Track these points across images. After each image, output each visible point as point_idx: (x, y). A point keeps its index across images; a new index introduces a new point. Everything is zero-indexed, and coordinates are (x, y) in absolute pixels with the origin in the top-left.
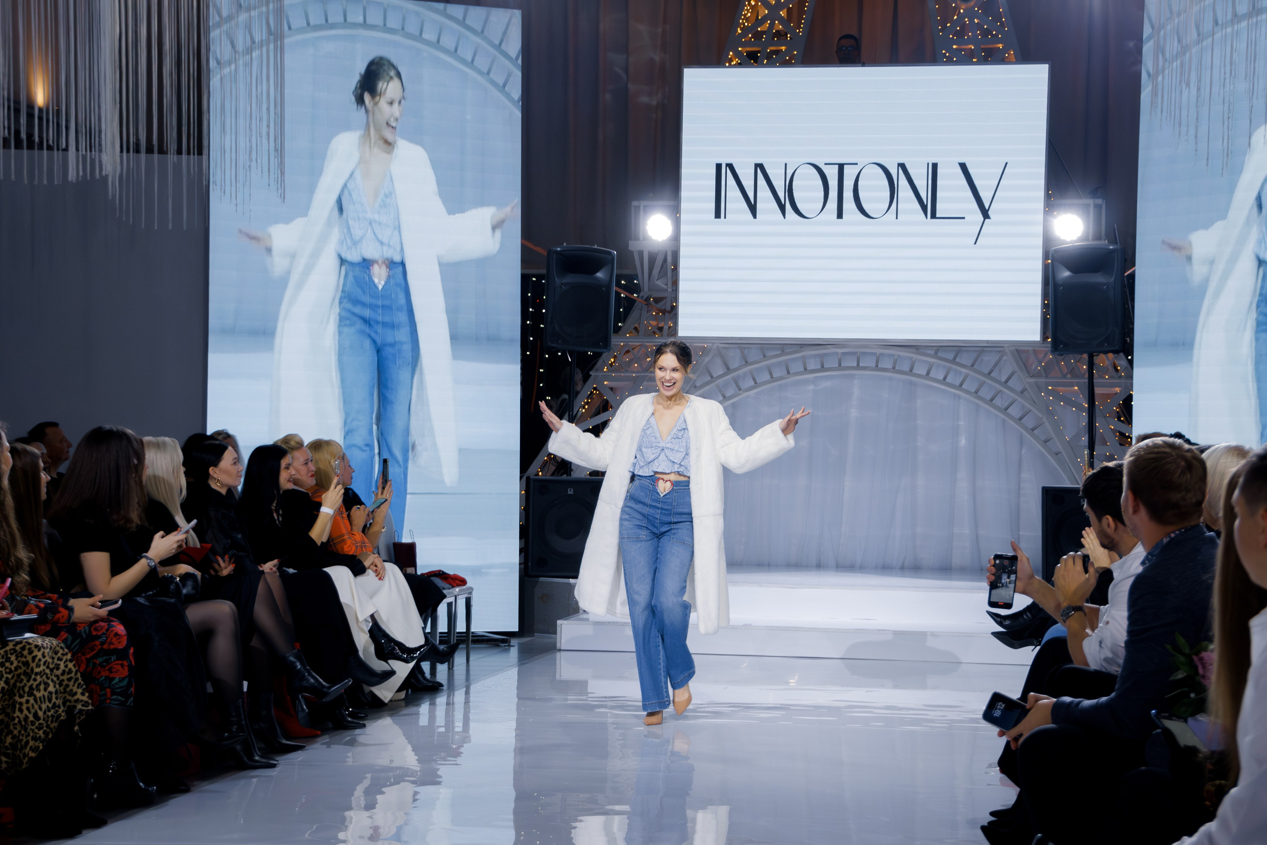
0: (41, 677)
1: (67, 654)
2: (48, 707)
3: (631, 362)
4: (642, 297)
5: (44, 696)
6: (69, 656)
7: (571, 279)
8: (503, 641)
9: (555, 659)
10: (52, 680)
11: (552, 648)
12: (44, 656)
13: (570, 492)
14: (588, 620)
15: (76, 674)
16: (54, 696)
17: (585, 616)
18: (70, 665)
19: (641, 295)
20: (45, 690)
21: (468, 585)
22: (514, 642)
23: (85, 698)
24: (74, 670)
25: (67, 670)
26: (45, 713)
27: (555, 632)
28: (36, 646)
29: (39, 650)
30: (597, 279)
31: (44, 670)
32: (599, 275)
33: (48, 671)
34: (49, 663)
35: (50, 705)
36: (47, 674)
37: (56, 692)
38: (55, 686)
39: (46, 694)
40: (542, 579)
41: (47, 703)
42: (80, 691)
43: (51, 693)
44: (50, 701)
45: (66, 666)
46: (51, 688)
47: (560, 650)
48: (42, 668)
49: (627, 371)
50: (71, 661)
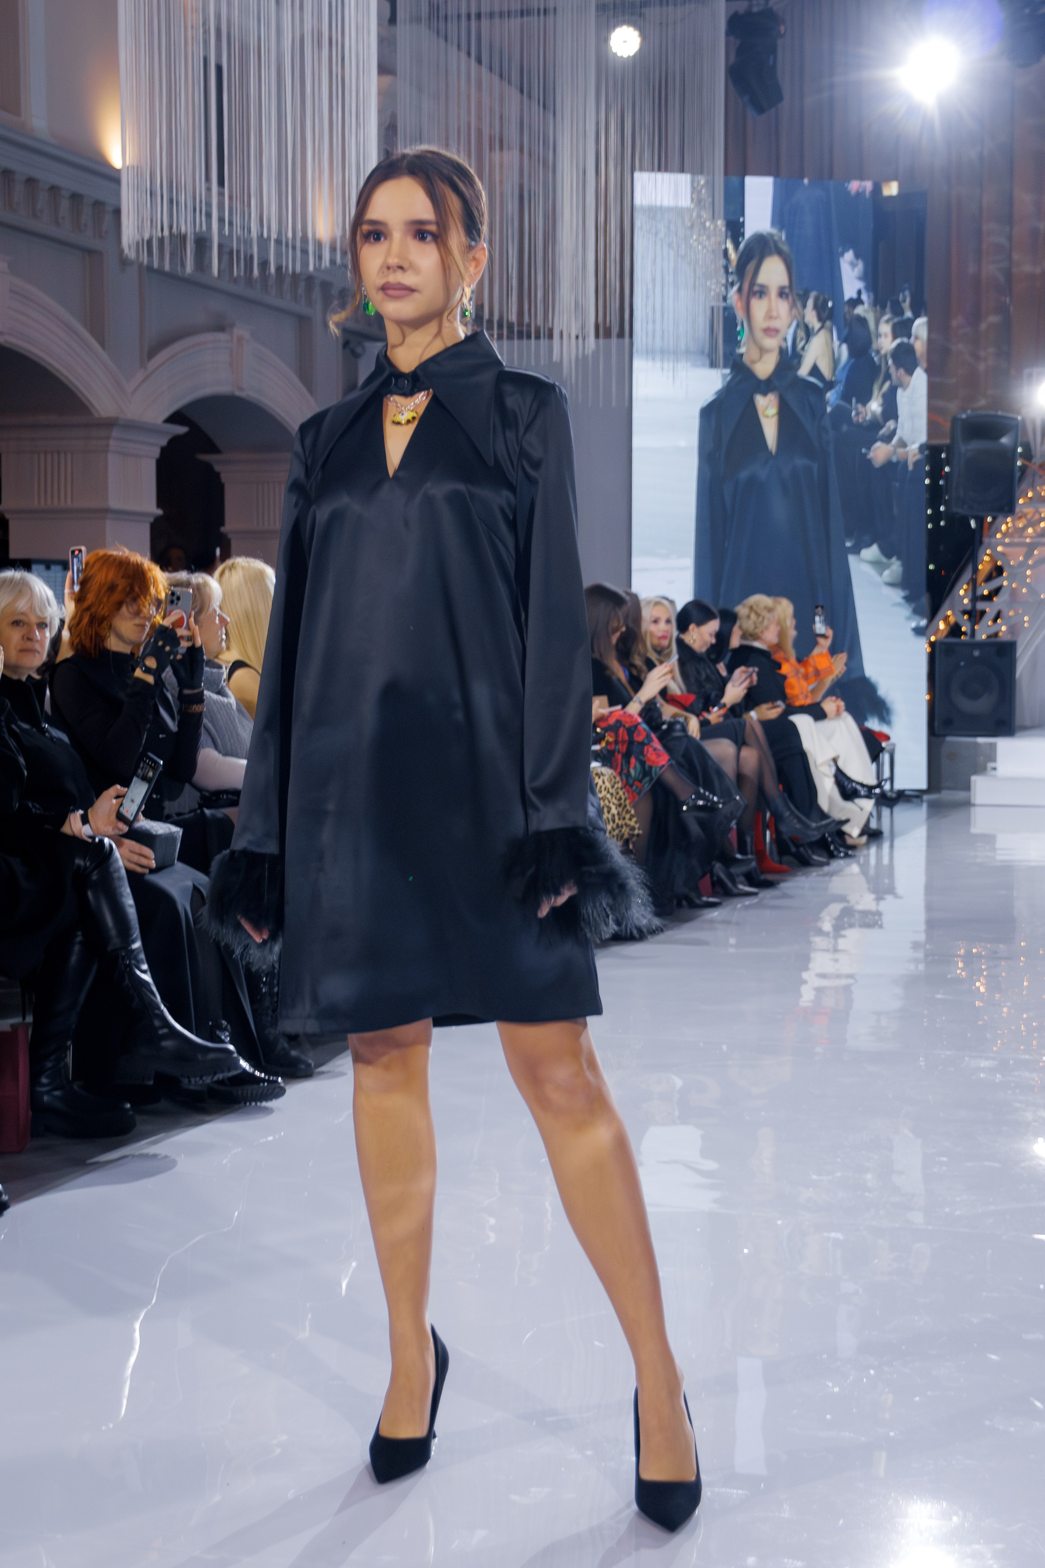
0: (604, 801)
1: (618, 782)
2: (612, 827)
3: (1025, 528)
4: (1035, 463)
5: (608, 818)
6: (620, 785)
7: (976, 445)
8: (917, 797)
9: (969, 814)
10: (613, 804)
11: (967, 804)
12: (604, 782)
13: (976, 653)
14: (995, 776)
15: (625, 800)
16: (616, 818)
17: (993, 773)
18: (621, 793)
19: (1034, 461)
20: (609, 812)
21: (892, 740)
22: (925, 797)
23: (632, 823)
24: (623, 797)
25: (618, 797)
26: (610, 832)
27: (967, 787)
28: (597, 774)
29: (599, 778)
30: (1003, 445)
31: (605, 796)
32: (1004, 440)
33: (609, 796)
34: (608, 789)
35: (615, 826)
36: (608, 799)
37: (618, 814)
38: (616, 808)
39: (610, 816)
40: (949, 739)
41: (611, 823)
42: (628, 816)
43: (614, 815)
44: (614, 821)
45: (618, 793)
46: (614, 811)
47: (974, 805)
48: (604, 793)
49: (1021, 536)
50: (622, 789)
